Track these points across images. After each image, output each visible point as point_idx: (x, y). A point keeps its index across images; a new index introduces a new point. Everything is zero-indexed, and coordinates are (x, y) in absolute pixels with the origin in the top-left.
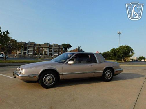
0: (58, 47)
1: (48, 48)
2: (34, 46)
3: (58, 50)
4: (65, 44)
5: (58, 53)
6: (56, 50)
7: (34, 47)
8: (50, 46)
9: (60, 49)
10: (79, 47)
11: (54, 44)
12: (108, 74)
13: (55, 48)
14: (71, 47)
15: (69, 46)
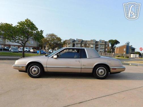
0: (104, 44)
1: (94, 44)
2: (81, 42)
3: (104, 46)
4: (112, 40)
5: (104, 49)
6: (102, 46)
7: (81, 44)
8: (96, 42)
9: (107, 46)
10: (128, 44)
11: (100, 41)
12: (101, 71)
13: (101, 44)
14: (119, 43)
15: (117, 42)
